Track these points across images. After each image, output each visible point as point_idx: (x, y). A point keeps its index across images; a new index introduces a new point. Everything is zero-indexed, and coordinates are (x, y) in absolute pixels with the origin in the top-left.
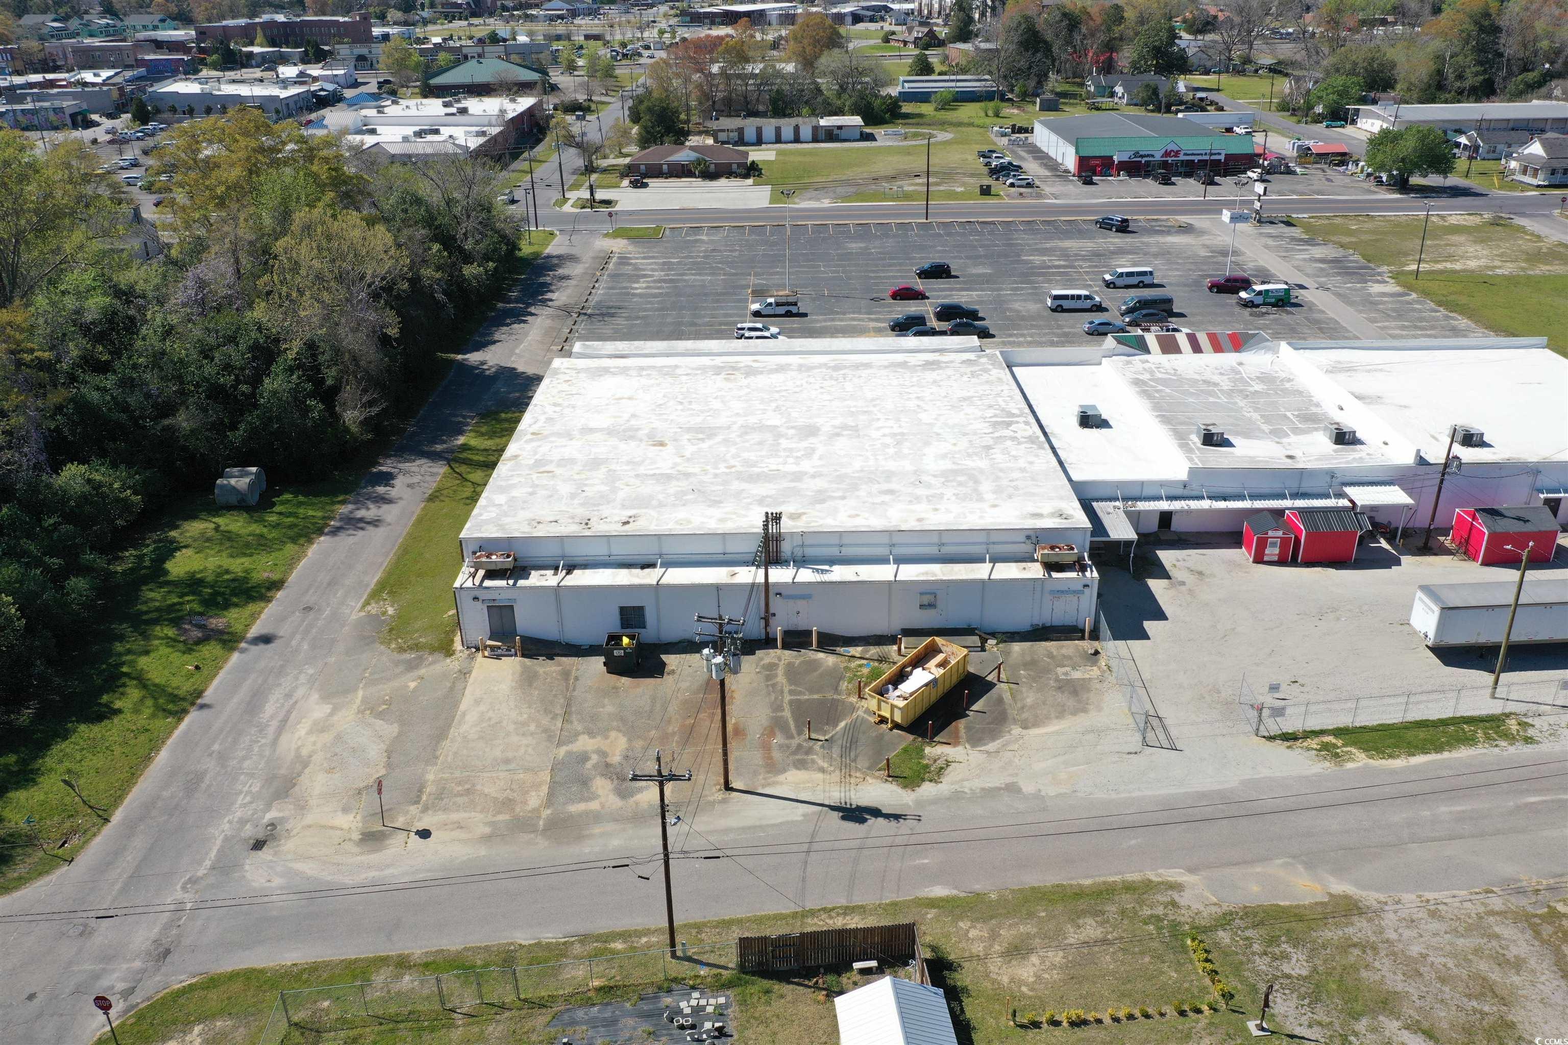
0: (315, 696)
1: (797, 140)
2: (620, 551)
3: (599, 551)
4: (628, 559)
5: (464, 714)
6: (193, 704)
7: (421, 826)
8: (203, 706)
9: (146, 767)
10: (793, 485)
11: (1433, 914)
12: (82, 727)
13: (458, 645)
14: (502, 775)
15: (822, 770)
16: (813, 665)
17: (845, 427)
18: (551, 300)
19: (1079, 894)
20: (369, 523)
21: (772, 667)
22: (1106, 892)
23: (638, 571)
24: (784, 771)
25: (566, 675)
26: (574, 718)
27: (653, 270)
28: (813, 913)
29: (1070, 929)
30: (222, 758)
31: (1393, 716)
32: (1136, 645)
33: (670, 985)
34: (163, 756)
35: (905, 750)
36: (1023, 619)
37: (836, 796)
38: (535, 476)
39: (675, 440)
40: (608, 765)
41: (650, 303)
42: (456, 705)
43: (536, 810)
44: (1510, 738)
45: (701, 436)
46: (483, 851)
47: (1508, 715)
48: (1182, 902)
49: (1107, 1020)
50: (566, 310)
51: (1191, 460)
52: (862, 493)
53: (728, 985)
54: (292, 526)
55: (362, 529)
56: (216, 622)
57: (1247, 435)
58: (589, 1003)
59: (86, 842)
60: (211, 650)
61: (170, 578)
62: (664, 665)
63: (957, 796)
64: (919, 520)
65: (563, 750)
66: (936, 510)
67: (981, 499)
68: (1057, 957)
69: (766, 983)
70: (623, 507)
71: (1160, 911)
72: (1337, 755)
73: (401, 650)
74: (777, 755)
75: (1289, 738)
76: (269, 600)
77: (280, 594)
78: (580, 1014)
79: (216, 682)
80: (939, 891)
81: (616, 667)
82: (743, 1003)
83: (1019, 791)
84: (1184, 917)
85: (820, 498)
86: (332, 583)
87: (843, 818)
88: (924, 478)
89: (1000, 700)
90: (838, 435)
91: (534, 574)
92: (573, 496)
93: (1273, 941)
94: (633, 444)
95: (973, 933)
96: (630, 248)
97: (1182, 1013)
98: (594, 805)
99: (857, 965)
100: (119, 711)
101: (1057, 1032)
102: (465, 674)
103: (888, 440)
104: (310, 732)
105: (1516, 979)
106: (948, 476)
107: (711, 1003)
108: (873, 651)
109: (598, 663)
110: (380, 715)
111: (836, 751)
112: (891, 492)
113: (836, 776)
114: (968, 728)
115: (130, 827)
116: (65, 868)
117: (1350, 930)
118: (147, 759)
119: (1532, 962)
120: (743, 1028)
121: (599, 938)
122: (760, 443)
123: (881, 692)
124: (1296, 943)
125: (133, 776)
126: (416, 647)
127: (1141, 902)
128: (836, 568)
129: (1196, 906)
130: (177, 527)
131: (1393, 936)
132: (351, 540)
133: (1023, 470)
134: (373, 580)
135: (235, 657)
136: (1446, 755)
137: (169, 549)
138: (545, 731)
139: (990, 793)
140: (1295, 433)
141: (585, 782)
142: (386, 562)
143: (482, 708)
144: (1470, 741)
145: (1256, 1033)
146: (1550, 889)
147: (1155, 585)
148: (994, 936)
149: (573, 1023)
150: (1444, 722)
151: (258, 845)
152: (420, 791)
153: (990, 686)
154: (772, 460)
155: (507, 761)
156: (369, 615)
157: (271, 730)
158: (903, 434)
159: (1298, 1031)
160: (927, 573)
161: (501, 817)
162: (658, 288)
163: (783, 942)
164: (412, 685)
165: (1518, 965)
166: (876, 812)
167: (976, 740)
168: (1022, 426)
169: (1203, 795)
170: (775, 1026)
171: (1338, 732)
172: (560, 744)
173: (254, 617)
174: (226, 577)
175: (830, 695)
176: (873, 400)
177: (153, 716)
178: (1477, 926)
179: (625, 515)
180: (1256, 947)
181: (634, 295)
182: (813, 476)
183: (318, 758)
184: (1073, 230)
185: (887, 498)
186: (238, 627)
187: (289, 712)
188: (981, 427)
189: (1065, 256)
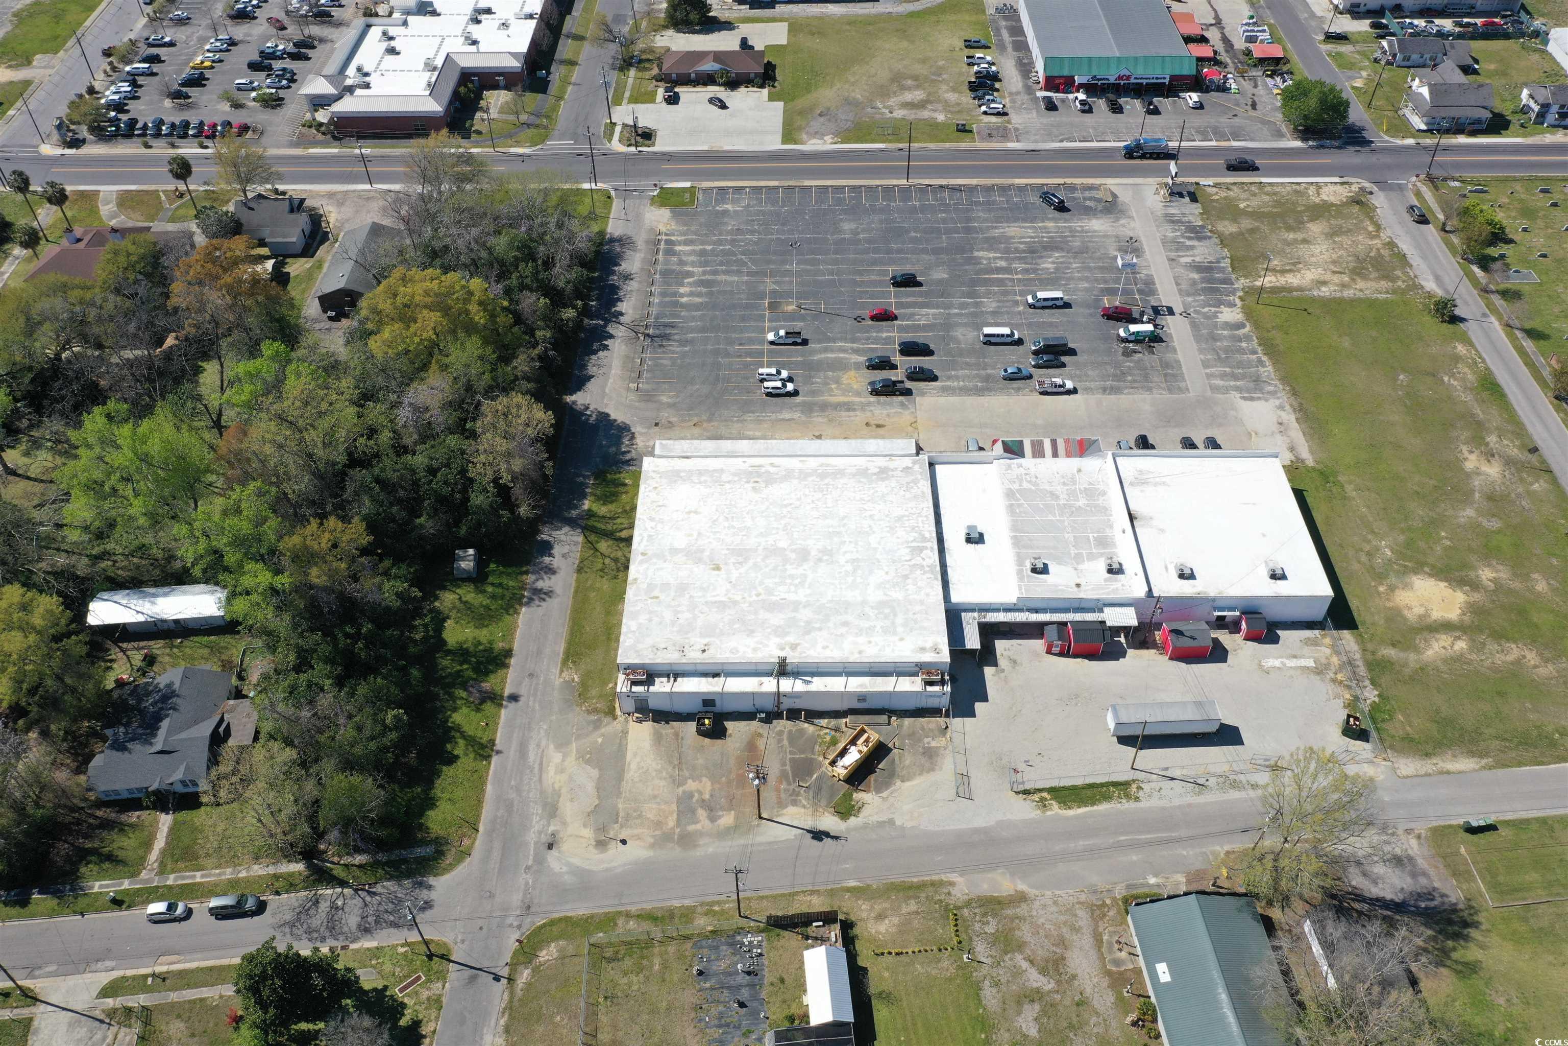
0: (552, 746)
2: (700, 668)
3: (691, 667)
4: (705, 672)
5: (629, 763)
6: (493, 750)
7: (622, 837)
8: (498, 752)
9: (484, 796)
10: (794, 614)
11: (1055, 903)
12: (444, 768)
13: (618, 712)
14: (654, 806)
15: (804, 807)
16: (802, 732)
17: (824, 551)
18: (622, 314)
19: (911, 887)
20: (545, 593)
21: (780, 733)
22: (921, 886)
23: (710, 679)
24: (786, 807)
25: (676, 735)
26: (684, 766)
27: (693, 264)
28: (797, 893)
29: (904, 905)
30: (518, 790)
31: (1079, 782)
32: (968, 720)
33: (740, 931)
34: (489, 788)
35: (844, 795)
36: (912, 705)
37: (809, 824)
38: (650, 601)
39: (726, 564)
40: (703, 801)
41: (693, 318)
42: (624, 756)
43: (672, 829)
44: (1128, 797)
45: (741, 559)
46: (650, 853)
47: (1134, 781)
48: (953, 892)
49: (910, 952)
50: (633, 328)
51: (1020, 589)
52: (831, 624)
53: (762, 931)
54: (503, 597)
55: (544, 600)
56: (486, 686)
57: (1060, 561)
58: (707, 938)
59: (473, 843)
60: (488, 707)
61: (449, 647)
62: (725, 729)
63: (865, 826)
64: (860, 652)
65: (681, 789)
66: (870, 642)
67: (895, 633)
68: (896, 920)
69: (777, 931)
70: (702, 635)
71: (943, 897)
72: (1045, 806)
73: (589, 712)
74: (783, 796)
75: (1026, 792)
76: (506, 666)
77: (513, 661)
78: (704, 943)
79: (499, 734)
80: (852, 883)
81: (702, 733)
82: (768, 940)
83: (894, 824)
84: (952, 901)
85: (808, 629)
86: (539, 652)
87: (813, 838)
88: (867, 610)
89: (893, 760)
90: (820, 560)
91: (658, 680)
92: (673, 623)
93: (985, 915)
94: (702, 567)
95: (863, 907)
96: (674, 226)
97: (940, 950)
98: (698, 827)
99: (815, 924)
100: (457, 757)
101: (890, 957)
102: (625, 733)
103: (849, 568)
104: (556, 773)
105: (1075, 937)
106: (881, 604)
107: (756, 939)
108: (833, 722)
109: (692, 726)
110: (588, 762)
111: (811, 793)
112: (845, 624)
113: (810, 811)
114: (876, 781)
115: (490, 833)
116: (468, 860)
117: (1018, 910)
118: (483, 791)
119: (1084, 930)
120: (768, 952)
121: (708, 904)
122: (775, 569)
124: (995, 915)
125: (480, 802)
126: (595, 711)
127: (936, 892)
128: (815, 680)
129: (959, 895)
130: (437, 598)
131: (1034, 913)
132: (540, 611)
133: (922, 602)
134: (561, 647)
135: (503, 711)
136: (1095, 807)
137: (440, 620)
138: (671, 776)
139: (881, 824)
140: (1089, 560)
141: (693, 812)
142: (564, 631)
143: (638, 759)
144: (1107, 798)
145: (966, 960)
146: (1108, 891)
148: (872, 907)
149: (702, 947)
150: (1102, 785)
151: (550, 846)
152: (617, 815)
153: (889, 750)
154: (781, 588)
155: (655, 797)
156: (565, 682)
157: (536, 770)
158: (857, 560)
159: (983, 960)
160: (861, 686)
161: (657, 833)
162: (699, 295)
163: (784, 917)
164: (600, 740)
165: (1078, 930)
166: (827, 835)
167: (878, 790)
168: (928, 552)
169: (976, 831)
170: (781, 952)
171: (1051, 790)
172: (679, 785)
173: (504, 681)
174: (481, 648)
175: (809, 756)
176: (843, 519)
177: (475, 759)
178: (1070, 911)
179: (700, 642)
180: (978, 918)
181: (683, 306)
182: (805, 607)
183: (564, 791)
185: (844, 630)
186: (497, 689)
187: (542, 758)
188: (904, 552)
189: (1007, 251)
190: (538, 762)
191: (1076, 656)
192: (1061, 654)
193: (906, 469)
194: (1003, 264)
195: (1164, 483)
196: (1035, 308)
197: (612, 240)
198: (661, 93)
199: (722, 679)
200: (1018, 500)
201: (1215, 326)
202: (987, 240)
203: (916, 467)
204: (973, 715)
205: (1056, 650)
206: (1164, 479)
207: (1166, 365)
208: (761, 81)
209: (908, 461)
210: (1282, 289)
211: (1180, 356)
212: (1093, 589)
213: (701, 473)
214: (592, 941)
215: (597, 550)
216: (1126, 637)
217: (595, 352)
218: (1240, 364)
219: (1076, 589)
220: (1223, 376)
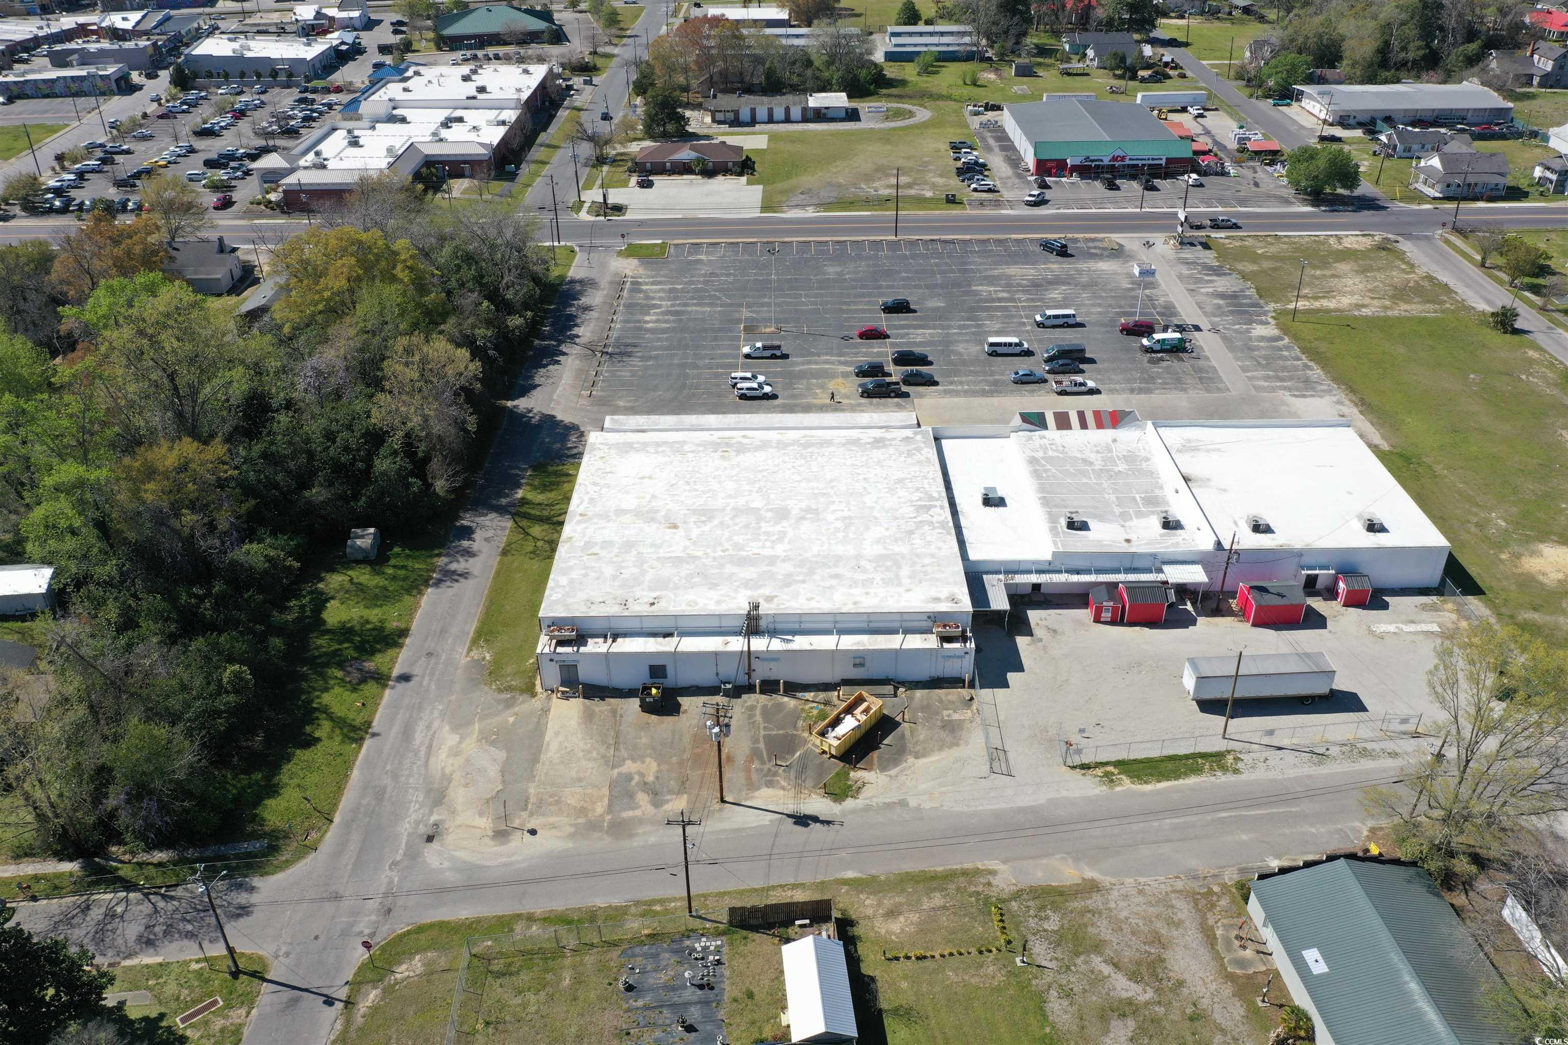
0: (447, 728)
1: (788, 120)
2: (649, 625)
3: (635, 625)
4: (655, 631)
5: (548, 743)
6: (367, 733)
7: (530, 826)
8: (374, 735)
9: (347, 782)
10: (769, 568)
11: (1141, 892)
12: (298, 752)
13: (539, 688)
14: (579, 790)
15: (783, 788)
16: (780, 707)
17: (809, 510)
18: (578, 336)
19: (934, 877)
20: (460, 575)
21: (752, 708)
22: (950, 876)
23: (660, 640)
24: (758, 789)
25: (614, 712)
26: (621, 747)
27: (661, 299)
28: (773, 888)
29: (925, 899)
30: (395, 775)
31: (1155, 753)
32: (1000, 692)
33: (689, 933)
34: (355, 774)
35: (837, 774)
36: (925, 672)
37: (790, 808)
38: (586, 558)
39: (685, 523)
40: (645, 783)
41: (659, 339)
42: (542, 735)
43: (601, 816)
44: (1224, 769)
45: (703, 518)
46: (570, 845)
47: (1229, 752)
48: (994, 882)
49: (937, 956)
50: (591, 348)
51: (1055, 543)
52: (817, 577)
53: (724, 933)
54: (405, 579)
55: (457, 581)
56: (370, 665)
57: (1101, 518)
58: (642, 944)
59: (322, 836)
60: (370, 688)
61: (329, 627)
62: (679, 705)
63: (868, 808)
64: (855, 603)
65: (616, 772)
66: (867, 593)
67: (899, 584)
68: (915, 917)
69: (744, 933)
70: (651, 589)
71: (980, 888)
72: (1112, 781)
73: (500, 691)
74: (754, 776)
75: (1085, 767)
76: (401, 646)
77: (408, 641)
78: (637, 950)
79: (378, 716)
80: (850, 874)
81: (649, 708)
82: (731, 944)
83: (907, 805)
84: (994, 892)
85: (788, 581)
86: (443, 631)
87: (795, 823)
88: (863, 563)
89: (903, 736)
90: (803, 518)
91: (591, 641)
92: (614, 578)
93: (1043, 908)
94: (654, 526)
95: (868, 902)
96: (641, 271)
97: (981, 952)
98: (638, 813)
99: (798, 922)
100: (318, 740)
101: (908, 963)
102: (546, 711)
103: (839, 524)
104: (448, 756)
105: (1175, 933)
106: (879, 560)
107: (713, 944)
108: (822, 696)
109: (635, 703)
110: (493, 743)
111: (793, 774)
112: (837, 576)
113: (792, 793)
114: (879, 758)
115: (347, 825)
116: (312, 855)
117: (1089, 902)
118: (347, 776)
119: (1187, 924)
120: (731, 960)
121: (646, 903)
122: (747, 526)
123: (823, 734)
124: (1055, 909)
125: (340, 788)
126: (509, 689)
127: (970, 883)
128: (797, 638)
129: (1003, 885)
130: (321, 580)
131: (1112, 905)
132: (450, 592)
133: (933, 556)
134: (472, 627)
135: (387, 692)
136: (1181, 781)
137: (321, 601)
138: (603, 757)
139: (890, 806)
140: (1137, 517)
141: (631, 796)
142: (478, 611)
143: (560, 739)
144: (1197, 771)
145: (1019, 964)
146: (1214, 876)
147: (1022, 641)
148: (880, 904)
149: (634, 956)
150: (1187, 757)
151: (430, 839)
152: (527, 801)
153: (896, 725)
154: (754, 544)
155: (580, 780)
156: (473, 660)
157: (422, 754)
158: (850, 518)
159: (1044, 963)
160: (858, 643)
161: (580, 821)
162: (666, 322)
163: (754, 910)
164: (511, 719)
165: (1178, 924)
166: (815, 819)
167: (883, 769)
168: (938, 510)
169: (1021, 810)
170: (749, 959)
171: (1118, 764)
172: (614, 767)
173: (393, 661)
174: (369, 626)
175: (791, 731)
176: (832, 481)
177: (343, 742)
178: (1164, 901)
179: (650, 596)
180: (1032, 912)
181: (647, 330)
182: (783, 561)
183: (456, 776)
184: (1020, 255)
185: (834, 582)
186: (384, 669)
187: (432, 740)
188: (908, 511)
189: (1008, 285)
190: (427, 742)
191: (1132, 624)
192: (1113, 622)
193: (906, 439)
194: (1005, 295)
195: (1218, 450)
196: (1044, 327)
197: (573, 282)
198: (634, 180)
199: (675, 639)
200: (1043, 466)
201: (1250, 339)
202: (986, 278)
203: (919, 437)
204: (1006, 686)
205: (1106, 615)
206: (1218, 446)
207: (1200, 370)
208: (739, 170)
209: (908, 433)
210: (1318, 311)
211: (1214, 363)
212: (1146, 544)
213: (658, 444)
214: (473, 952)
215: (528, 534)
216: (1194, 604)
217: (545, 366)
218: (1284, 369)
219: (1126, 544)
220: (1267, 378)
